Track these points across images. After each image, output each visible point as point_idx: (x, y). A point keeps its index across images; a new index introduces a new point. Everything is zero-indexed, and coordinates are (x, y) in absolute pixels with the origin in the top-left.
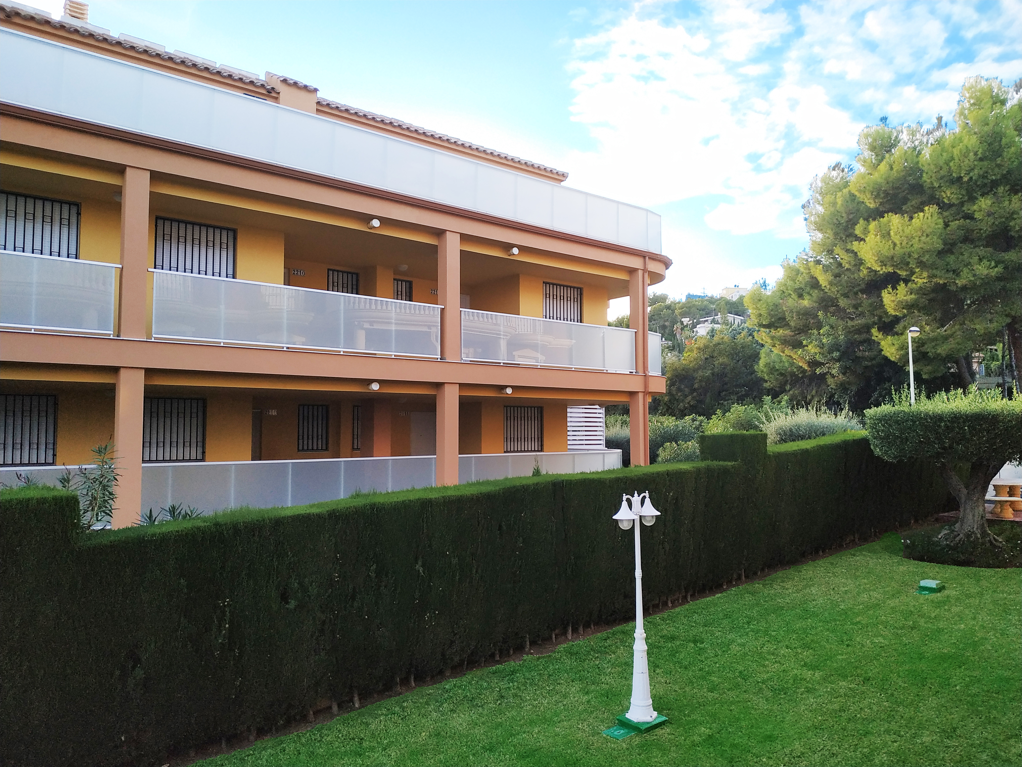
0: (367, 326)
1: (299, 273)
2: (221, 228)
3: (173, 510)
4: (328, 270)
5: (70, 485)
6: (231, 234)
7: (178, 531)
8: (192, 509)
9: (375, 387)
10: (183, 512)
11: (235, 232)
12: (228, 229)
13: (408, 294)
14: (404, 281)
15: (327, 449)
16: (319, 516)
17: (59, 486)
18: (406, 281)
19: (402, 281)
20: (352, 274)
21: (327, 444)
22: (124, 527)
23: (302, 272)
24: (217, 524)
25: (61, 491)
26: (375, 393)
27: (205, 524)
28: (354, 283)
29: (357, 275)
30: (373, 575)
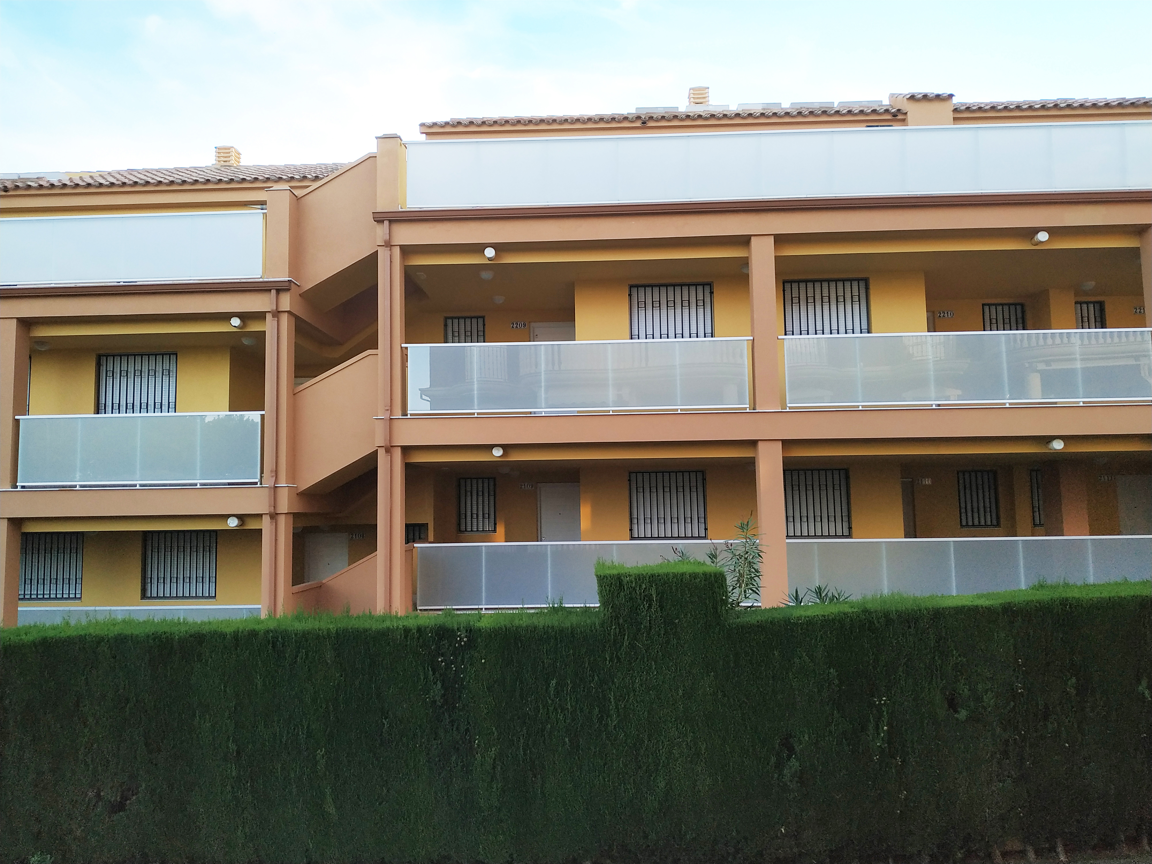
0: (1041, 367)
1: (946, 315)
2: (851, 280)
3: (819, 592)
4: (983, 305)
5: (718, 561)
6: (862, 284)
7: (824, 616)
8: (839, 592)
9: (1058, 445)
10: (830, 595)
11: (866, 281)
12: (858, 280)
13: (1098, 319)
14: (1091, 302)
15: (998, 525)
16: (989, 610)
17: (708, 561)
18: (1094, 303)
19: (1087, 303)
20: (1015, 305)
21: (998, 518)
22: (771, 606)
23: (949, 313)
24: (866, 611)
25: (710, 567)
26: (1058, 454)
27: (853, 609)
28: (1019, 315)
29: (1022, 305)
30: (1073, 692)
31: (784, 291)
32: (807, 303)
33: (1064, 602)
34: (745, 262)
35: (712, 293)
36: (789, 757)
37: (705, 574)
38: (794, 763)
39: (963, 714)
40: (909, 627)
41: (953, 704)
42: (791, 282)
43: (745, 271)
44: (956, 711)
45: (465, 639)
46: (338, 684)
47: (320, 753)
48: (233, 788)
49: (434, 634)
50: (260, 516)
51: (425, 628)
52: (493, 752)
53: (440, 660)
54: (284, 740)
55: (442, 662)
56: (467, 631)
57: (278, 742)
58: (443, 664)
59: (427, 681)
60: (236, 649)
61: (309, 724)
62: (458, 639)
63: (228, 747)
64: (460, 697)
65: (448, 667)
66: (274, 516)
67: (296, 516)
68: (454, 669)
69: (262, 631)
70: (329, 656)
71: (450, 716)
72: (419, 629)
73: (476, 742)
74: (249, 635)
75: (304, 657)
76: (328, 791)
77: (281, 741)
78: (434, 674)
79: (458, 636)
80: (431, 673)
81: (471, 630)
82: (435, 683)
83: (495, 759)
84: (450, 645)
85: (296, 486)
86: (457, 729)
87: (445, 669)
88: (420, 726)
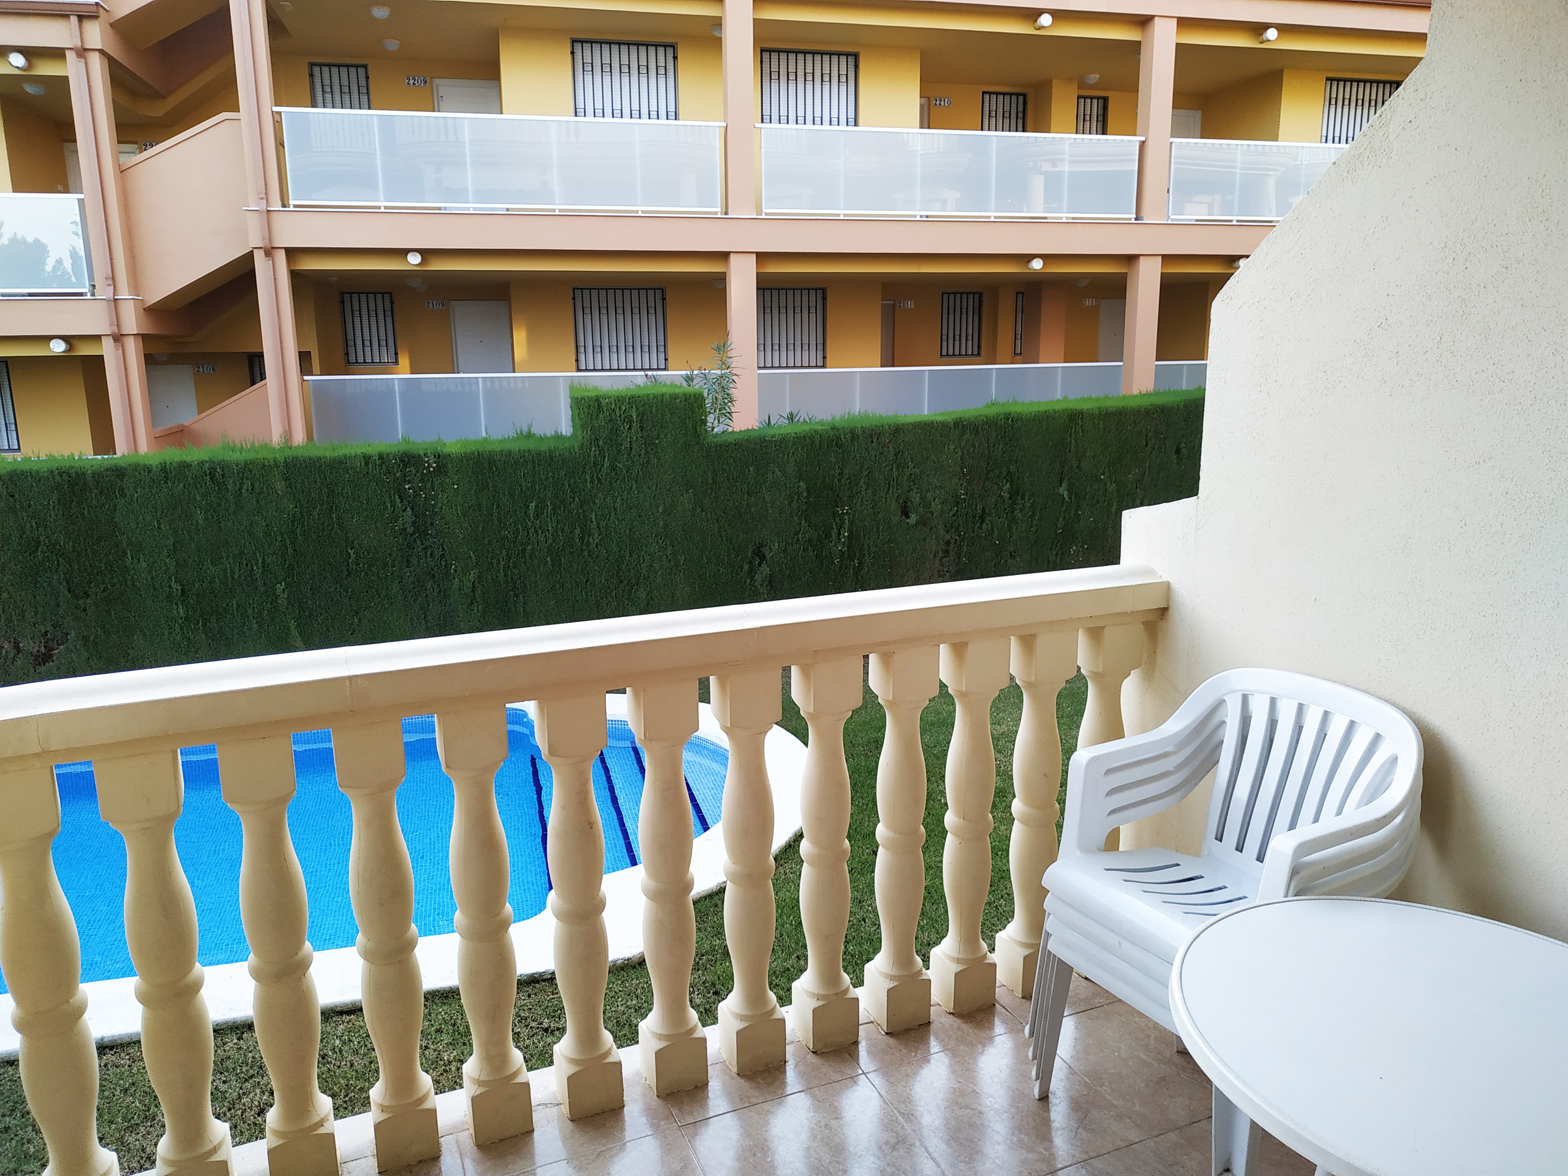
0: (1047, 167)
1: (942, 103)
2: (839, 54)
3: (791, 417)
4: (984, 93)
5: (694, 384)
6: (851, 60)
7: (796, 433)
8: (810, 417)
9: (1037, 265)
10: (802, 420)
11: (856, 56)
12: (847, 55)
13: (1101, 118)
14: (1095, 97)
15: (979, 354)
16: (944, 425)
17: (685, 384)
18: (1098, 98)
19: (1092, 98)
20: (1018, 95)
21: (979, 347)
22: (746, 428)
23: (946, 100)
24: (834, 428)
25: (686, 388)
26: (1036, 274)
27: (823, 427)
28: (1021, 108)
29: (1024, 95)
30: (1007, 495)
31: (762, 62)
32: (788, 80)
33: (1007, 416)
34: (717, 23)
35: (675, 58)
36: (760, 564)
37: (684, 394)
38: (765, 569)
39: (913, 519)
40: (872, 442)
41: (906, 513)
42: (770, 51)
43: (717, 34)
44: (908, 517)
45: (434, 465)
46: (293, 516)
47: (280, 587)
48: (181, 629)
49: (398, 460)
50: (98, 338)
51: (388, 454)
52: (472, 575)
53: (407, 487)
54: (236, 576)
55: (409, 489)
56: (435, 456)
57: (230, 579)
58: (411, 491)
59: (394, 509)
60: (166, 482)
61: (264, 558)
62: (426, 465)
63: (170, 586)
64: (432, 524)
65: (416, 495)
66: (118, 338)
67: (145, 338)
68: (424, 496)
69: (196, 462)
70: (280, 486)
71: (423, 544)
72: (381, 456)
73: (453, 567)
74: (179, 466)
75: (250, 488)
76: (293, 624)
77: (233, 578)
78: (402, 502)
79: (426, 462)
80: (398, 500)
81: (439, 456)
82: (405, 510)
83: (473, 583)
84: (418, 472)
85: (141, 298)
86: (431, 555)
87: (414, 497)
88: (390, 555)
